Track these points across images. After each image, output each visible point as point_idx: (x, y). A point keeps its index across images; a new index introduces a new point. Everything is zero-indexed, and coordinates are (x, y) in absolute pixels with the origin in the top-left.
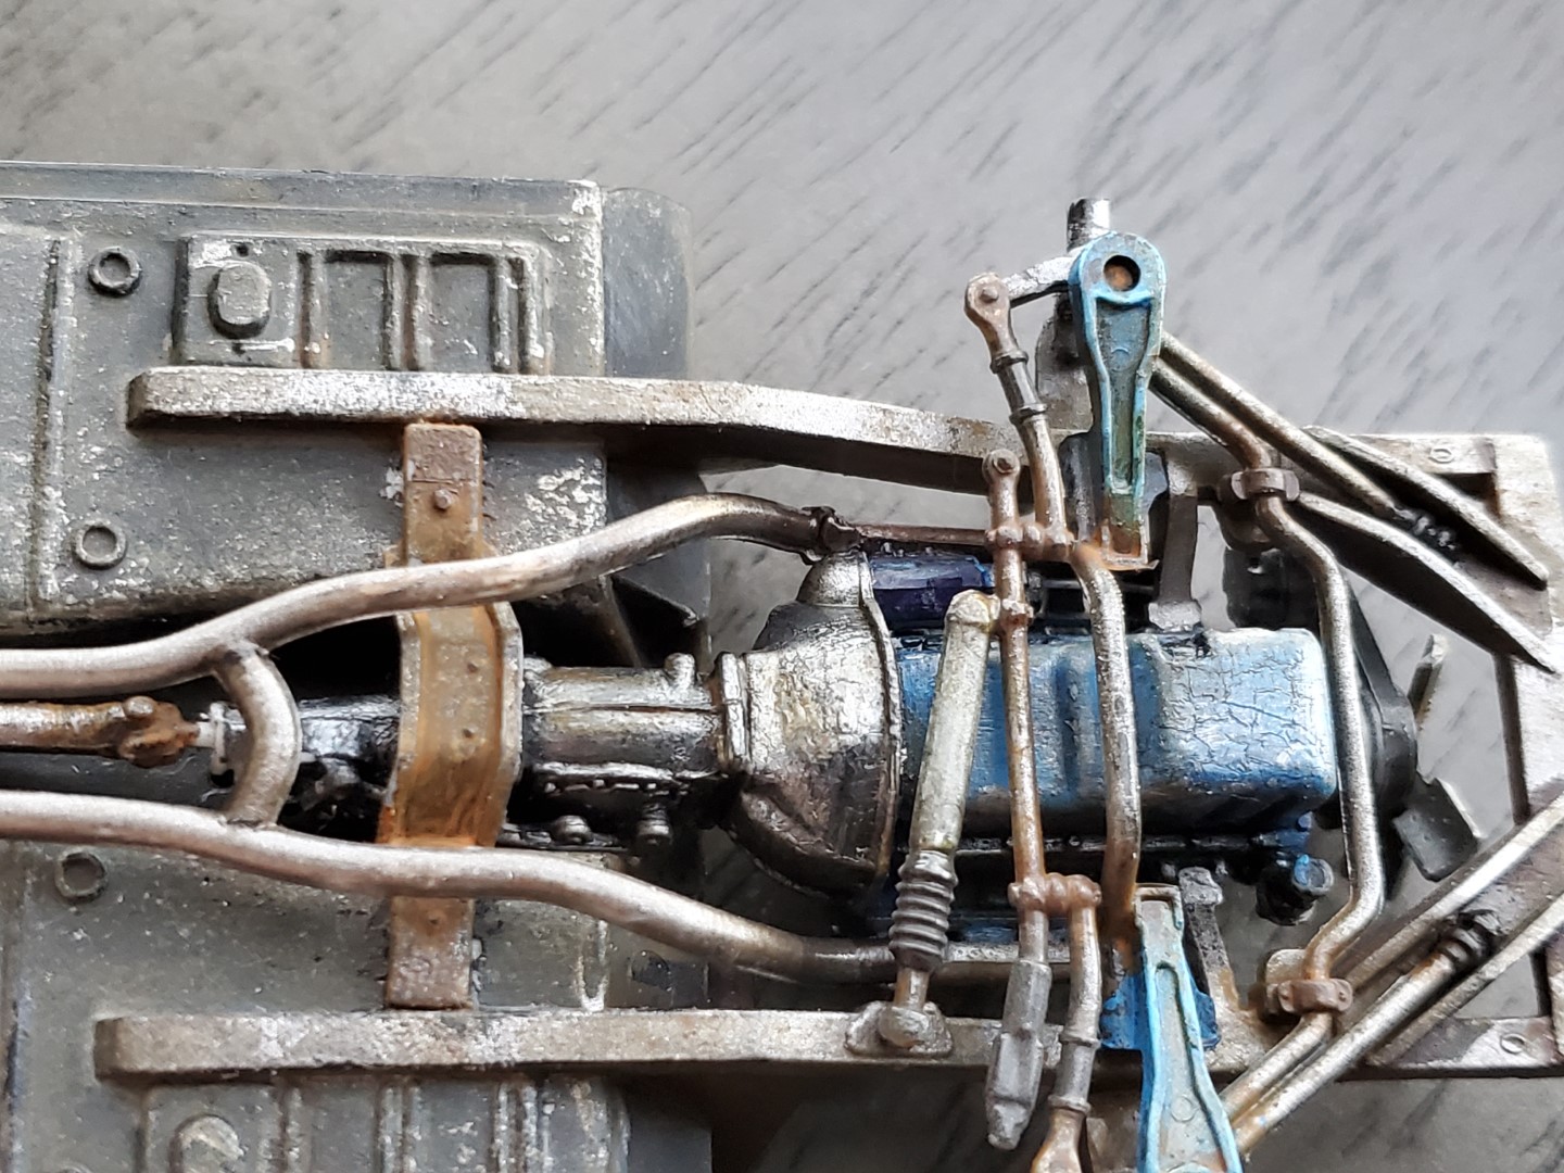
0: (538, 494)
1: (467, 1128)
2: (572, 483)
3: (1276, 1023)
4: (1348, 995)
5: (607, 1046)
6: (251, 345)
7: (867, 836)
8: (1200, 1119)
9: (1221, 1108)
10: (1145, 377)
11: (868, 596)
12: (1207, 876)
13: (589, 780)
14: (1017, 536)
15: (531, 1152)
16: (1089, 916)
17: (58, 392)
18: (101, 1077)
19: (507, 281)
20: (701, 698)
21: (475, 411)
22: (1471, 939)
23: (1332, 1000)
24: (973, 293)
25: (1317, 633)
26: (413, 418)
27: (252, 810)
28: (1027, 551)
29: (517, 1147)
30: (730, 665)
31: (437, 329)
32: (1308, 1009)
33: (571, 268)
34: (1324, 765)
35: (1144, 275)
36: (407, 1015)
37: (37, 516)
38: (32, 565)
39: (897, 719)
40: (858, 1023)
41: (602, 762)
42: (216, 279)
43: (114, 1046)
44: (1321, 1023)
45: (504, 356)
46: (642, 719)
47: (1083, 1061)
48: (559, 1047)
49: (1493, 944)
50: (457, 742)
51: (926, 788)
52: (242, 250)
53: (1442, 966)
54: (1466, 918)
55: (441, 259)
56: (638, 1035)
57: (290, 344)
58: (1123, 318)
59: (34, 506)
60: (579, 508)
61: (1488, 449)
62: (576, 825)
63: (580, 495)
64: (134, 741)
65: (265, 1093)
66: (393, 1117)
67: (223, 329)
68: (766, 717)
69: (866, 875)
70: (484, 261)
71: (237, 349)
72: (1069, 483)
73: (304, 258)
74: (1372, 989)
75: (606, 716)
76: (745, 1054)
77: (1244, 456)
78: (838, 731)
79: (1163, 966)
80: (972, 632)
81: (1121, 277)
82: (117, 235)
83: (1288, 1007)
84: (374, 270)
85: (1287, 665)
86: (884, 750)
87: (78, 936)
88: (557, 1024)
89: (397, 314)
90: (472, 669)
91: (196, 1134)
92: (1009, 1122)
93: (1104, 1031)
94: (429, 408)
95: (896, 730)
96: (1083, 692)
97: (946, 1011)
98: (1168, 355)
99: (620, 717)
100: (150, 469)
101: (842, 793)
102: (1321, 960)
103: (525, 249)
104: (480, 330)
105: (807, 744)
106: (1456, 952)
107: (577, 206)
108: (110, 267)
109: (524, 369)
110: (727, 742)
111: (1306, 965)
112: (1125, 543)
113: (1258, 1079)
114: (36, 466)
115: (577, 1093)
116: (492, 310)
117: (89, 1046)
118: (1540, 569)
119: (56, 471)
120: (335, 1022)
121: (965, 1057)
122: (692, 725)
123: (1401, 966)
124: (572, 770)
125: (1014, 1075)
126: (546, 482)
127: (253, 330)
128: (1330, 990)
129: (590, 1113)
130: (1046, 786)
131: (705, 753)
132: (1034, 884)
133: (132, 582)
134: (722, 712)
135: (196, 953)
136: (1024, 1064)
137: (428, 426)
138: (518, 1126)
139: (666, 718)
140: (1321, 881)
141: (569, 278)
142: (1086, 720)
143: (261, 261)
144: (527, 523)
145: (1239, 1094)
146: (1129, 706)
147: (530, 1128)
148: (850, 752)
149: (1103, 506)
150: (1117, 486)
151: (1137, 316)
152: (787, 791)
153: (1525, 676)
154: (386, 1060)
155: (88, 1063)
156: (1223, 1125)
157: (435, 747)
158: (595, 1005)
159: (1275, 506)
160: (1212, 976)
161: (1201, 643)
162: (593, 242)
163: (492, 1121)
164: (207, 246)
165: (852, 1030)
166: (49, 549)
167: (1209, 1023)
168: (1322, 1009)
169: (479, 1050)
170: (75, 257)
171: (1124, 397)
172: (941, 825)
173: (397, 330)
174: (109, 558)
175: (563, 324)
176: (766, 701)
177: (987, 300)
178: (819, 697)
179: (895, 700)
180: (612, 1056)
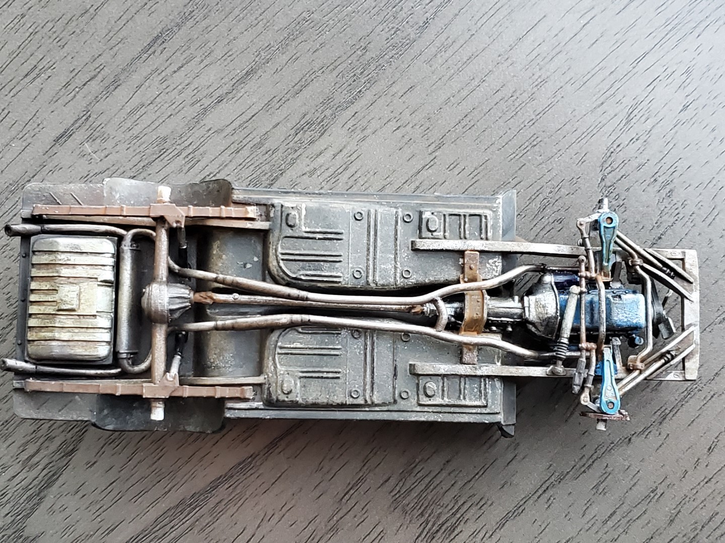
0: (489, 263)
1: (476, 385)
2: (495, 262)
3: (629, 371)
4: (643, 366)
5: (502, 373)
6: (435, 234)
7: (552, 333)
8: (613, 390)
9: (617, 388)
10: (613, 241)
11: (553, 284)
12: (618, 339)
13: (498, 321)
14: (584, 275)
15: (487, 390)
16: (594, 351)
17: (398, 243)
18: (411, 374)
19: (484, 220)
20: (520, 305)
21: (479, 249)
22: (669, 356)
23: (640, 368)
24: (578, 223)
25: (644, 295)
26: (466, 251)
27: (440, 329)
28: (586, 278)
29: (485, 389)
30: (526, 298)
31: (470, 230)
32: (635, 369)
33: (496, 216)
34: (642, 322)
35: (614, 221)
36: (466, 365)
37: (396, 268)
38: (395, 278)
39: (559, 312)
40: (548, 369)
41: (500, 318)
42: (428, 221)
43: (414, 369)
44: (637, 372)
45: (483, 236)
46: (508, 310)
47: (591, 378)
48: (493, 373)
49: (673, 358)
50: (475, 315)
51: (564, 326)
52: (433, 213)
53: (663, 361)
54: (668, 352)
55: (471, 215)
56: (508, 371)
57: (442, 233)
58: (609, 229)
59: (395, 266)
60: (497, 267)
61: (684, 253)
62: (494, 328)
63: (497, 264)
64: (413, 311)
65: (440, 378)
66: (463, 384)
67: (429, 230)
68: (533, 310)
69: (551, 340)
70: (479, 215)
71: (432, 235)
72: (596, 261)
73: (444, 215)
74: (648, 366)
75: (502, 309)
76: (528, 375)
77: (632, 257)
78: (547, 314)
79: (608, 361)
80: (574, 295)
81: (609, 221)
82: (407, 210)
83: (631, 368)
84: (458, 217)
85: (637, 303)
86: (556, 318)
87: (406, 348)
88: (493, 369)
89: (462, 227)
90: (478, 302)
91: (428, 385)
92: (577, 389)
93: (595, 372)
94: (470, 248)
95: (558, 314)
96: (596, 306)
97: (565, 367)
98: (618, 236)
99: (504, 309)
100: (416, 258)
101: (547, 325)
102: (639, 360)
103: (488, 212)
104: (478, 230)
105: (541, 316)
106: (666, 359)
107: (497, 202)
108: (407, 216)
109: (487, 239)
110: (525, 315)
111: (636, 360)
112: (606, 275)
113: (624, 382)
114: (395, 258)
115: (495, 380)
116: (481, 226)
117: (408, 368)
118: (691, 280)
119: (399, 259)
120: (454, 366)
121: (568, 375)
122: (519, 311)
123: (655, 361)
124: (495, 319)
125: (578, 380)
126: (491, 261)
127: (435, 231)
128: (640, 365)
129: (498, 384)
130: (588, 324)
131: (520, 316)
132: (584, 345)
133: (413, 281)
134: (524, 308)
135: (426, 352)
136: (580, 379)
137: (470, 252)
138: (485, 385)
139: (513, 309)
140: (640, 342)
141: (496, 218)
142: (596, 311)
143: (436, 216)
144: (487, 270)
145: (621, 385)
146: (605, 312)
147: (487, 386)
148: (549, 318)
149: (602, 268)
150: (605, 264)
151: (612, 229)
152: (536, 324)
153: (686, 301)
154: (463, 374)
155: (408, 371)
156: (617, 391)
157: (471, 316)
158: (499, 364)
159: (638, 267)
160: (617, 360)
161: (620, 297)
162: (500, 210)
163: (480, 385)
164: (426, 213)
165: (548, 371)
166: (398, 275)
167: (616, 370)
168: (638, 369)
169: (479, 373)
170: (400, 215)
171: (608, 246)
172: (566, 332)
173: (462, 231)
174: (409, 276)
175: (494, 227)
176: (532, 306)
177: (581, 225)
178: (544, 307)
179: (559, 308)
180: (503, 375)
